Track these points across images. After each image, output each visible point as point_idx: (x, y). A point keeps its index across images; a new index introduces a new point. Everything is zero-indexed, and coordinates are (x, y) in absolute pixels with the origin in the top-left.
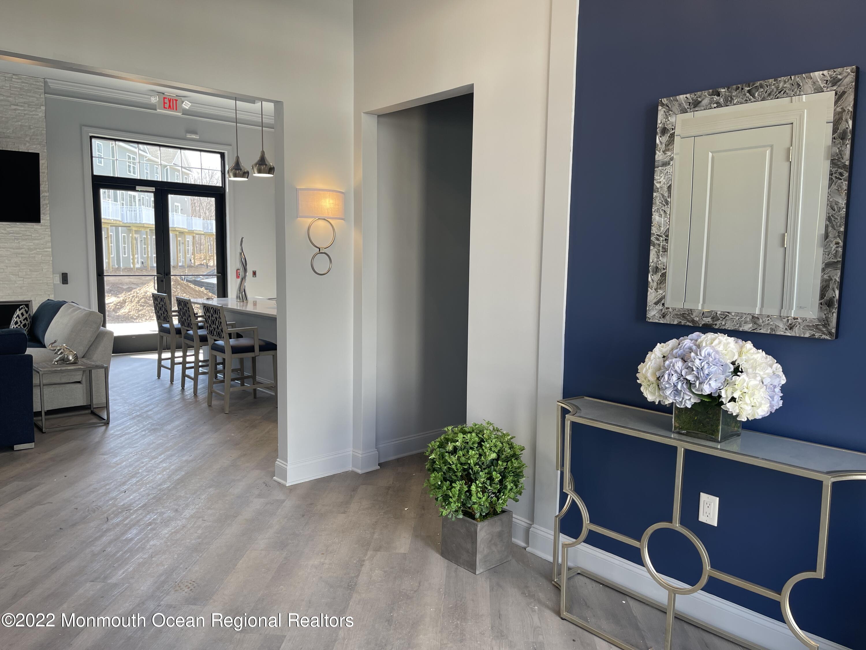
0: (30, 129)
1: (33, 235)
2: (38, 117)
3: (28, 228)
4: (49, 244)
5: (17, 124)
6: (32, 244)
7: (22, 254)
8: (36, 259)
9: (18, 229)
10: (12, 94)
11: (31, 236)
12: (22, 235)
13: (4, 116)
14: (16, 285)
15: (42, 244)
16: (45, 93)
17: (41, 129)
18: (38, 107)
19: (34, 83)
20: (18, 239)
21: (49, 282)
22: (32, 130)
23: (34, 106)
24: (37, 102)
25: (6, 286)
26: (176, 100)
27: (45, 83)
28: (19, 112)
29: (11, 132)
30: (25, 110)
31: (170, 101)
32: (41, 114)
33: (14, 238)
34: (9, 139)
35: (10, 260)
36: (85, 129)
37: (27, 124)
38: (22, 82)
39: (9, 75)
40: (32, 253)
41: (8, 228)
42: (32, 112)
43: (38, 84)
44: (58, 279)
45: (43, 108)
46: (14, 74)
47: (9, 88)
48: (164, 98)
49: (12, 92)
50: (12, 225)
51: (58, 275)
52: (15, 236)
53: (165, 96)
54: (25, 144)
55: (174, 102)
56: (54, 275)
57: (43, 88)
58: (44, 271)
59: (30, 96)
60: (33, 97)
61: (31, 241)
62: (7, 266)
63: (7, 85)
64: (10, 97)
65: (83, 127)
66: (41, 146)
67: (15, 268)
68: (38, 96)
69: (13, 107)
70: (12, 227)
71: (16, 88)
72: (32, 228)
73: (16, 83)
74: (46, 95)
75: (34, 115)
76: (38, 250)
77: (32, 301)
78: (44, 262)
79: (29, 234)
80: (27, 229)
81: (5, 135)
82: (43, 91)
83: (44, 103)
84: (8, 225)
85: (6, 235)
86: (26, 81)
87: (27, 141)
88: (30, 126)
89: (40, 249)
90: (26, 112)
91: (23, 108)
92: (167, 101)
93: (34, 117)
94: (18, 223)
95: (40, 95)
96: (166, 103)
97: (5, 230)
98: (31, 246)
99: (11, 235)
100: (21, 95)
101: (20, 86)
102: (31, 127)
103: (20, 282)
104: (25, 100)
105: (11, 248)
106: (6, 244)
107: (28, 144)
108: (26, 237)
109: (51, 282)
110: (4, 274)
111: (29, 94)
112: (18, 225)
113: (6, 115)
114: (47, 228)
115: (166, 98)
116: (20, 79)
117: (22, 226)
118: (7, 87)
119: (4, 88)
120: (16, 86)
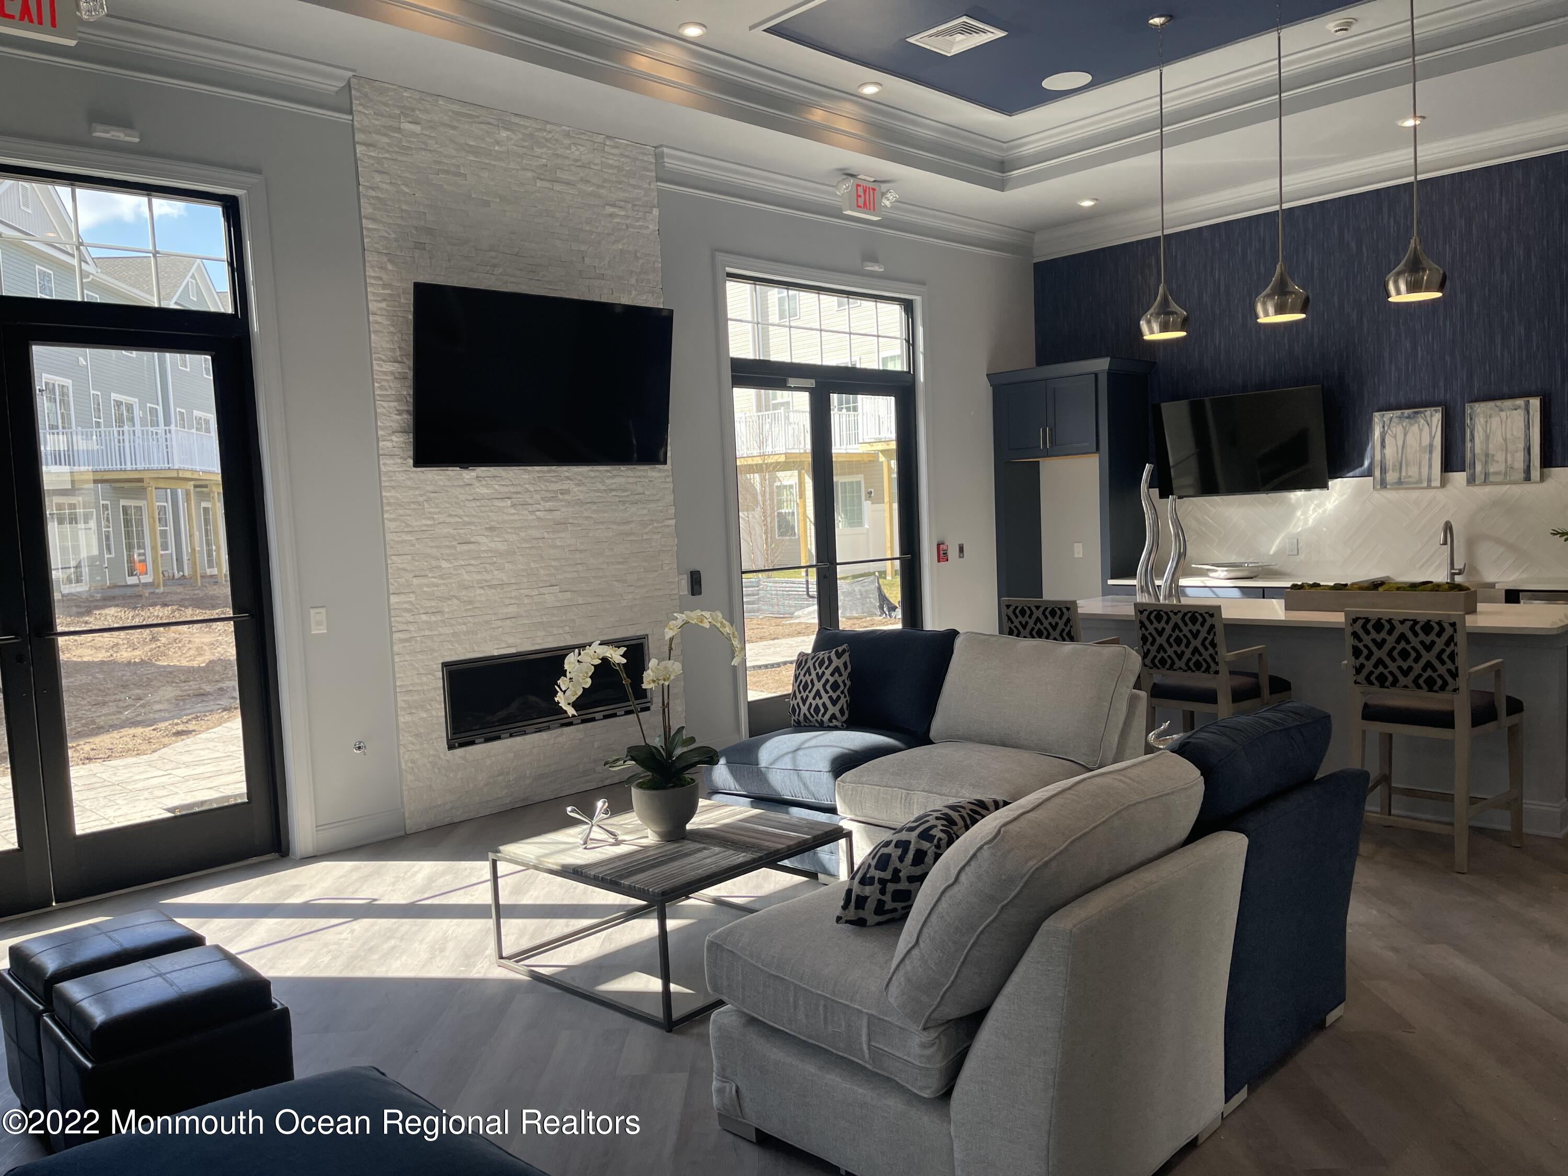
0: (637, 258)
1: (646, 492)
2: (646, 232)
3: (639, 477)
4: (672, 510)
5: (615, 247)
6: (645, 512)
7: (630, 534)
8: (653, 544)
9: (623, 480)
10: (605, 181)
11: (644, 494)
12: (629, 493)
13: (595, 230)
14: (624, 603)
15: (661, 511)
16: (658, 179)
17: (653, 259)
18: (648, 209)
19: (641, 157)
20: (624, 503)
21: (673, 592)
22: (641, 261)
23: (641, 209)
24: (646, 199)
25: (608, 606)
26: (874, 190)
27: (659, 156)
28: (618, 220)
29: (606, 266)
30: (627, 217)
31: (865, 191)
32: (653, 227)
33: (617, 499)
34: (603, 282)
35: (612, 549)
36: (720, 257)
37: (631, 248)
38: (622, 155)
39: (600, 139)
40: (646, 530)
41: (608, 478)
42: (637, 221)
43: (646, 158)
44: (685, 583)
45: (656, 212)
46: (608, 137)
47: (599, 167)
48: (858, 185)
49: (606, 176)
50: (614, 472)
51: (685, 576)
52: (620, 497)
53: (860, 182)
54: (630, 293)
55: (871, 191)
56: (681, 577)
57: (653, 167)
58: (666, 568)
59: (634, 186)
60: (639, 187)
61: (645, 506)
62: (608, 563)
63: (597, 161)
64: (602, 187)
65: (717, 253)
66: (655, 295)
67: (621, 567)
68: (647, 186)
69: (609, 210)
70: (614, 477)
71: (611, 167)
72: (644, 477)
73: (611, 157)
74: (658, 184)
75: (641, 227)
76: (655, 525)
77: (647, 635)
78: (664, 549)
79: (640, 490)
80: (639, 480)
81: (597, 271)
82: (653, 174)
83: (656, 201)
84: (608, 471)
85: (605, 495)
86: (627, 153)
87: (632, 285)
88: (636, 252)
89: (657, 521)
90: (628, 222)
91: (623, 213)
92: (861, 192)
93: (641, 231)
94: (623, 468)
95: (650, 184)
96: (860, 196)
97: (603, 482)
98: (645, 515)
99: (613, 493)
100: (620, 183)
101: (616, 164)
102: (639, 255)
103: (630, 596)
104: (627, 195)
105: (614, 523)
106: (606, 515)
107: (634, 293)
108: (637, 497)
109: (676, 592)
110: (604, 580)
111: (632, 181)
112: (624, 471)
113: (597, 227)
114: (668, 476)
115: (860, 186)
116: (617, 147)
117: (630, 473)
118: (596, 164)
119: (592, 166)
120: (610, 162)
